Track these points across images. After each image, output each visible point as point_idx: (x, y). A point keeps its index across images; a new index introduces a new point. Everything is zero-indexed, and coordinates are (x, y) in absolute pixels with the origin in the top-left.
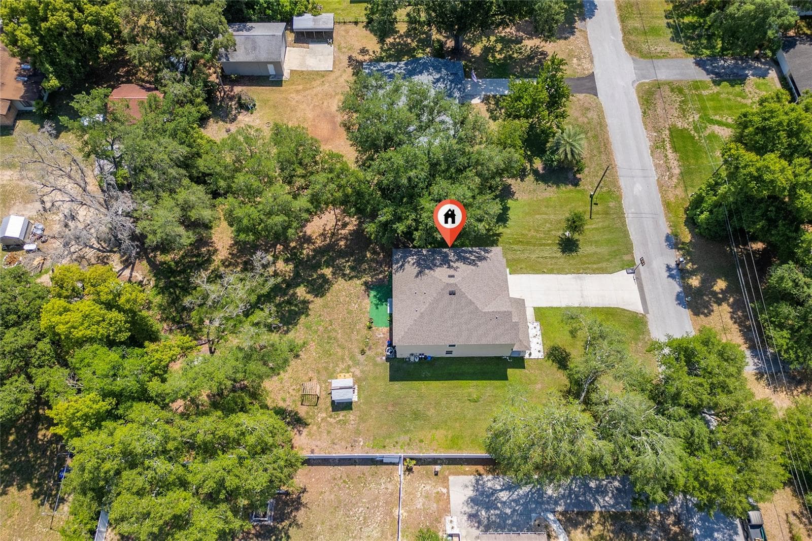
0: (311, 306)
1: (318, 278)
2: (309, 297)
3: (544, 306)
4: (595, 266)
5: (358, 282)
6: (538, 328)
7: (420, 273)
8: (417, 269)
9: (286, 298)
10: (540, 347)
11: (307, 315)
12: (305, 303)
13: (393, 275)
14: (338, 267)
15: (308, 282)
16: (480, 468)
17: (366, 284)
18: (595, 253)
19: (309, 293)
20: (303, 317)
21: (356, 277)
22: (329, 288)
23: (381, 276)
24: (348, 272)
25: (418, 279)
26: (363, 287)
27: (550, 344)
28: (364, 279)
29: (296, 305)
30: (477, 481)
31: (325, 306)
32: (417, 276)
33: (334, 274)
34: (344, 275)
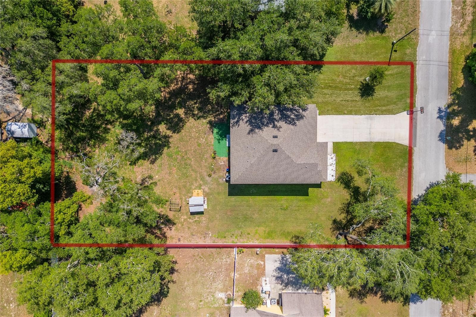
0: (170, 140)
1: (174, 117)
2: (169, 133)
3: (341, 141)
4: (384, 108)
5: (204, 121)
6: (334, 158)
7: (251, 131)
8: (249, 128)
9: (152, 133)
10: (334, 173)
11: (169, 147)
12: (166, 137)
13: (231, 128)
14: (189, 108)
15: (167, 120)
16: (285, 250)
17: (210, 122)
18: (387, 97)
19: (168, 129)
20: (166, 148)
21: (203, 117)
22: (183, 126)
23: (221, 116)
24: (196, 112)
25: (250, 136)
26: (208, 125)
27: (341, 170)
28: (208, 119)
29: (160, 139)
30: (283, 258)
31: (181, 140)
32: (249, 133)
33: (186, 114)
34: (194, 115)
